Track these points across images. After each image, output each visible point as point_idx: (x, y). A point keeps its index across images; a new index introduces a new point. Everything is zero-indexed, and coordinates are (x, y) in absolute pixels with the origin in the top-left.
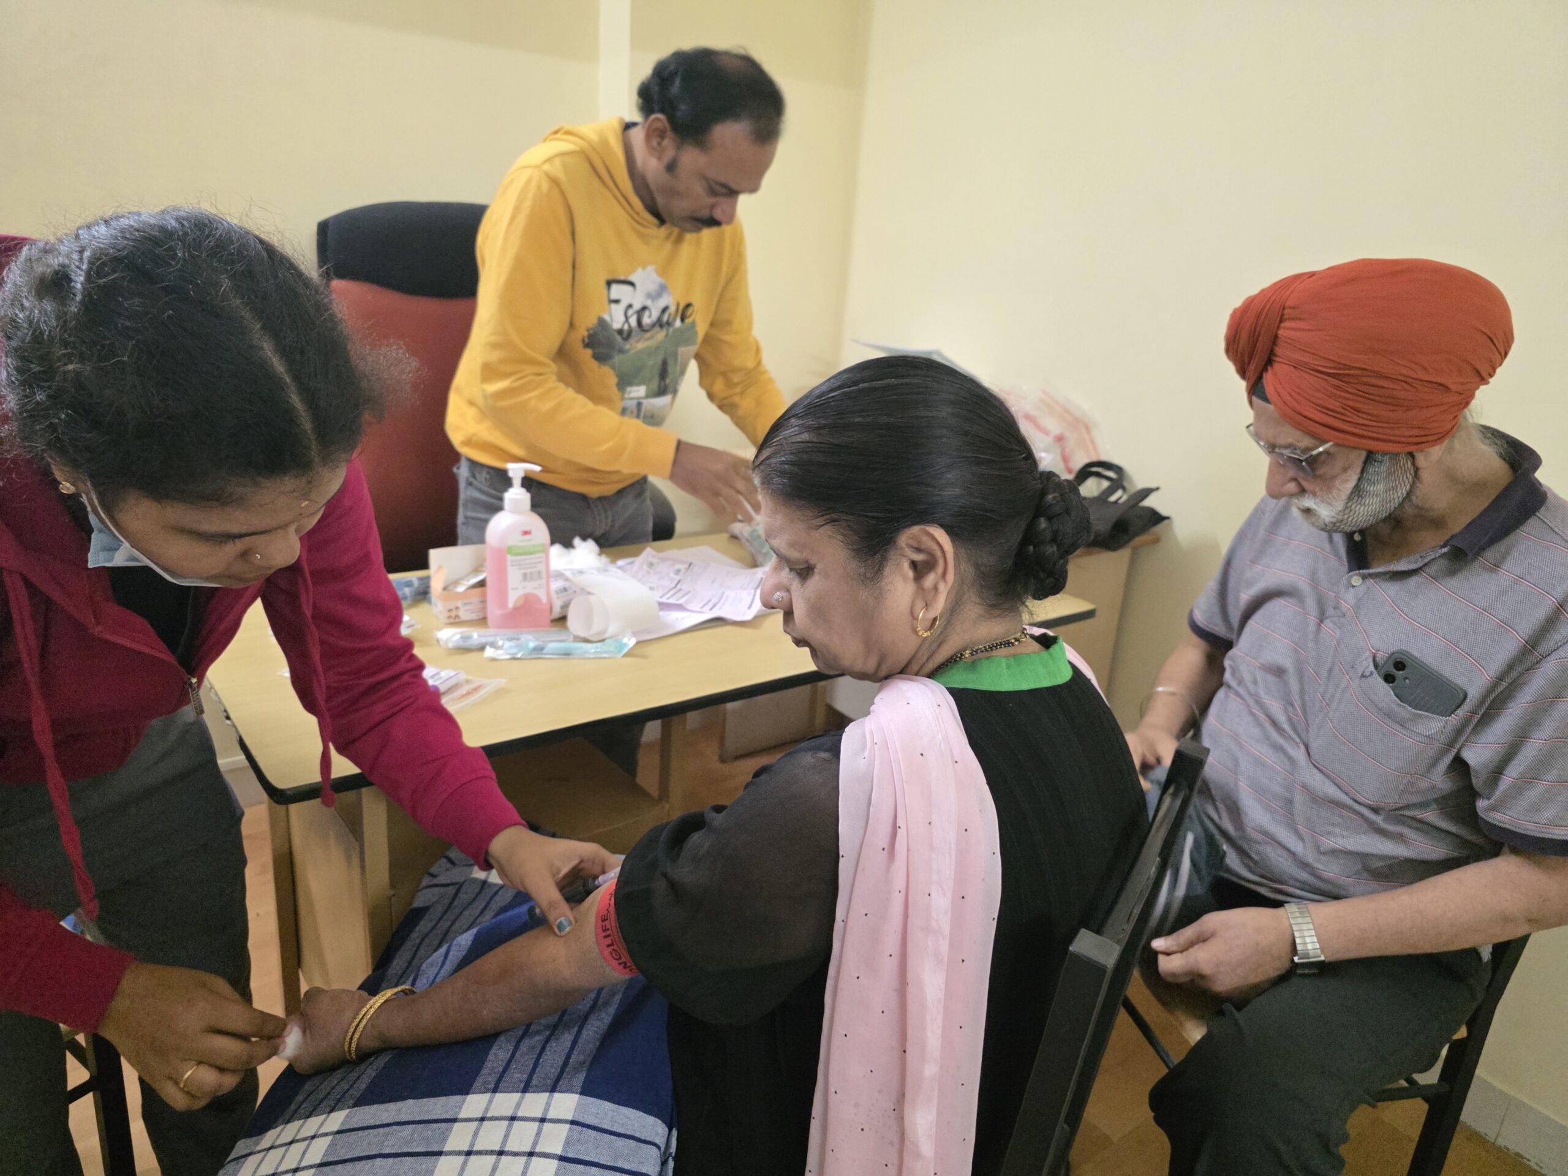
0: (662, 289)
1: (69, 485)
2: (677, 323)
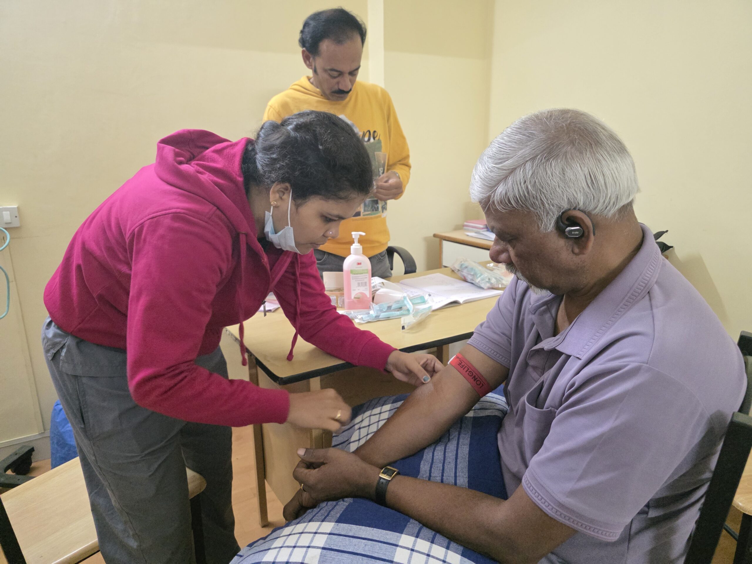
1: (275, 202)
2: (372, 140)
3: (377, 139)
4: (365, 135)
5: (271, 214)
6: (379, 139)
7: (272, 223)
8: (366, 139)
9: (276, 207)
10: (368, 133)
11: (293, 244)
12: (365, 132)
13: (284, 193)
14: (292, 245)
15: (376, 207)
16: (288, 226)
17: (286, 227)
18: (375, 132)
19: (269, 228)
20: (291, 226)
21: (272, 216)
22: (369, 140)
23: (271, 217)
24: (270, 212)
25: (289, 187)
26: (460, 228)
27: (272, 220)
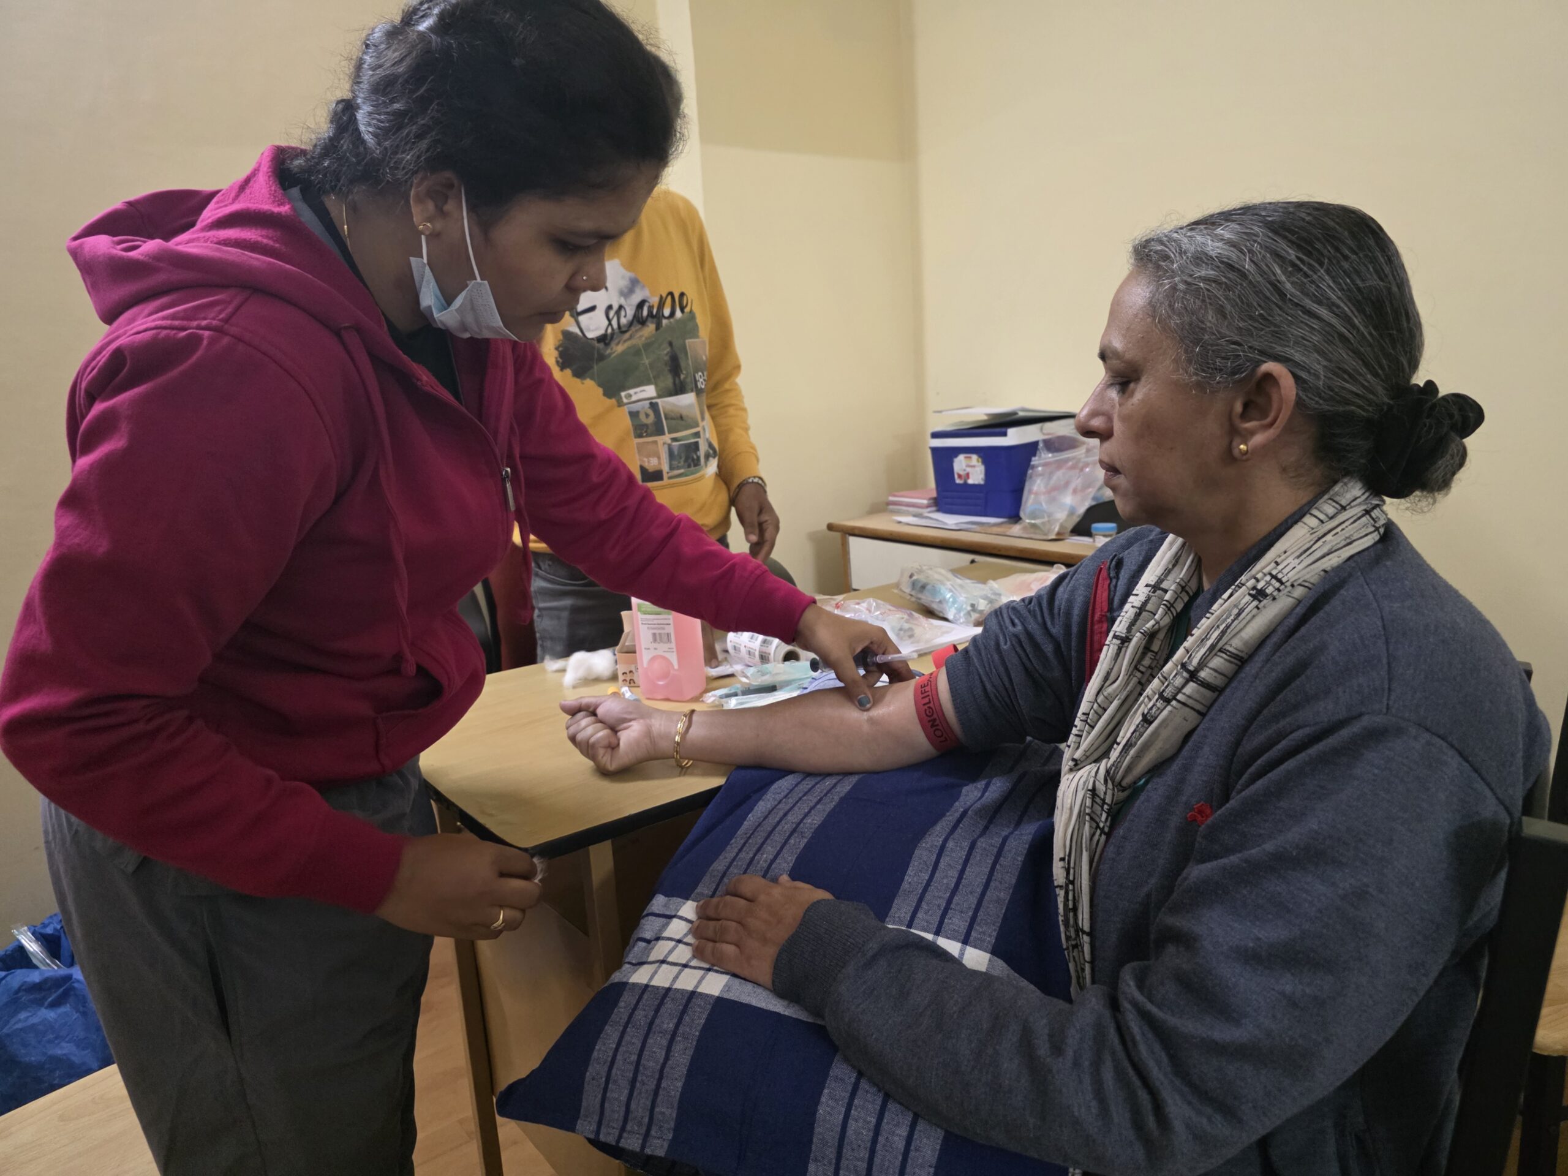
0: (634, 283)
1: (429, 224)
2: (678, 314)
3: (687, 310)
4: (664, 304)
5: (425, 260)
6: (691, 311)
7: (433, 282)
8: (667, 312)
9: (433, 237)
10: (669, 298)
11: (498, 322)
12: (664, 295)
13: (446, 199)
14: (494, 325)
15: (695, 457)
16: (476, 279)
17: (471, 284)
18: (682, 295)
19: (429, 297)
20: (482, 279)
21: (429, 263)
22: (673, 314)
23: (427, 268)
24: (422, 257)
25: (456, 182)
26: (882, 507)
27: (431, 274)
